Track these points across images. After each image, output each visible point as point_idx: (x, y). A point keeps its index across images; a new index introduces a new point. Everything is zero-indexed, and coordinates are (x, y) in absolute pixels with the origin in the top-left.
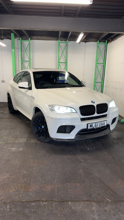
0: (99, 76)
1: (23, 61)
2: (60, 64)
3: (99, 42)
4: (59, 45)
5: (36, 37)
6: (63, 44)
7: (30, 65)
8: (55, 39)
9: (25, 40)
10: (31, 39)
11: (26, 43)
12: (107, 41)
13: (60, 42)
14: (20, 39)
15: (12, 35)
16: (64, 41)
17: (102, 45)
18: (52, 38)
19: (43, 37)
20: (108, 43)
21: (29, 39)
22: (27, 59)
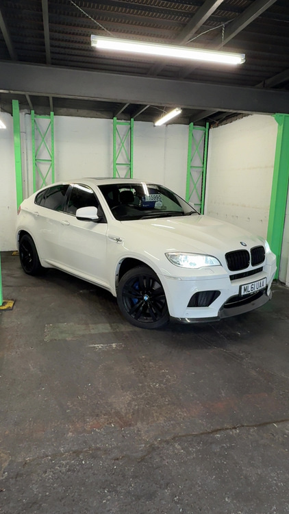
0: (195, 191)
1: (37, 161)
2: (117, 166)
3: (194, 125)
4: (115, 129)
5: (65, 109)
6: (122, 126)
7: (53, 168)
8: (106, 116)
9: (40, 115)
10: (55, 115)
11: (44, 121)
12: (208, 124)
13: (118, 123)
14: (30, 114)
15: (15, 103)
16: (123, 121)
17: (199, 131)
18: (99, 114)
19: (81, 111)
20: (210, 127)
21: (52, 113)
22: (45, 155)
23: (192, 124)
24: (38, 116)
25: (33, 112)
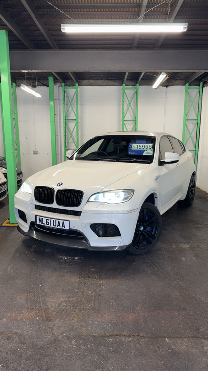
1: (67, 120)
2: (125, 122)
3: (189, 85)
4: (124, 93)
5: (87, 81)
6: (129, 90)
8: (117, 84)
9: (69, 86)
10: (79, 85)
11: (72, 91)
12: (201, 83)
13: (126, 88)
14: (61, 86)
15: (51, 79)
16: (131, 86)
17: (194, 90)
18: (112, 82)
19: (98, 81)
20: (203, 86)
21: (77, 84)
22: (73, 116)
23: (187, 84)
24: (68, 87)
25: (63, 84)
